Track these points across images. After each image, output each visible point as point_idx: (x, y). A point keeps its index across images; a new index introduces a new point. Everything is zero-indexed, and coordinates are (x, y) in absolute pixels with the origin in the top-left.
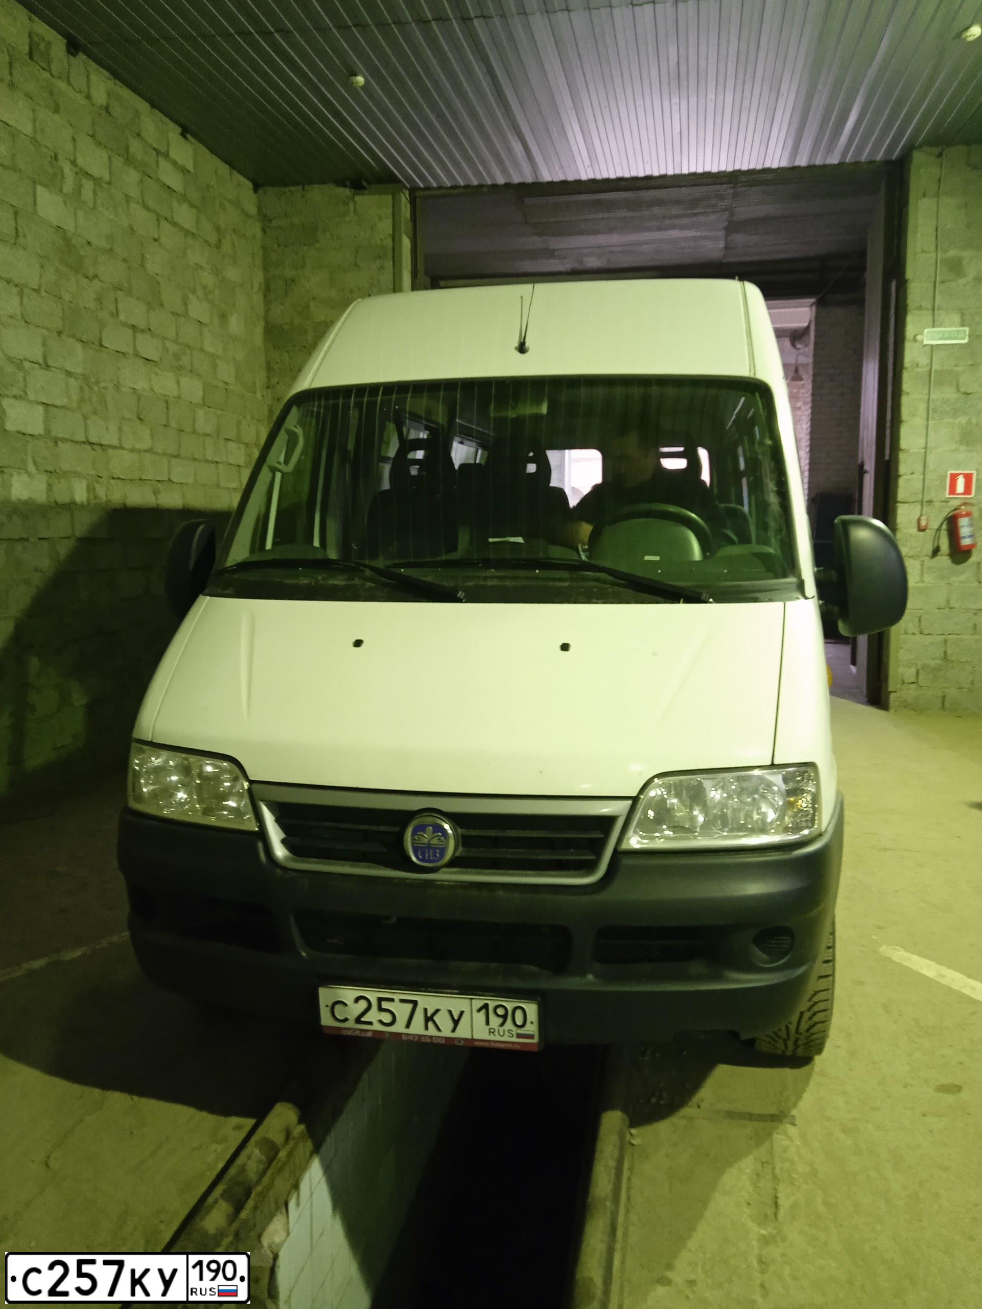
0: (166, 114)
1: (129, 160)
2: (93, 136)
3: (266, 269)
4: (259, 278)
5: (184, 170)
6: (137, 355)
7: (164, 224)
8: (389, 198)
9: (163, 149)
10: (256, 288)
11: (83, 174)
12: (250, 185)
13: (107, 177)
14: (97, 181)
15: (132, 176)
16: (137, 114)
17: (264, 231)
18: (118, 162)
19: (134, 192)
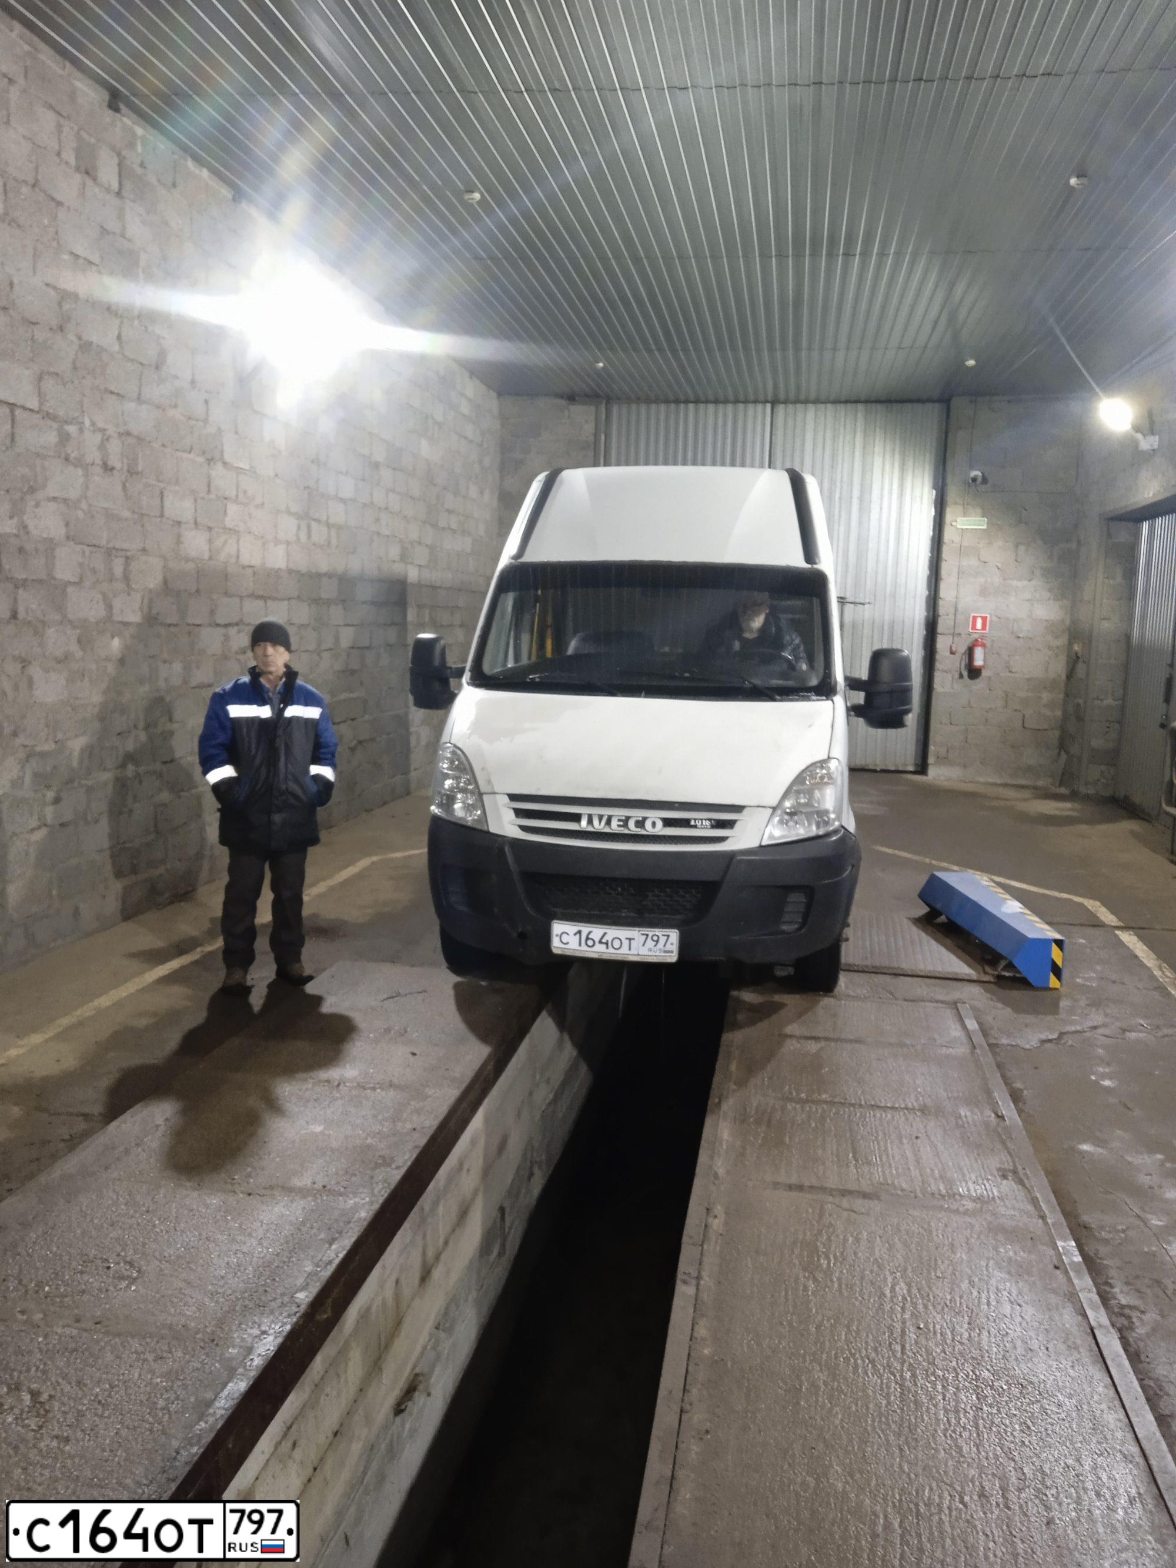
0: (465, 368)
1: (451, 406)
2: (439, 398)
4: (498, 461)
5: (470, 400)
6: (450, 528)
7: (462, 440)
8: (593, 408)
10: (496, 467)
11: (435, 422)
12: (494, 394)
14: (440, 425)
15: (452, 414)
16: (454, 375)
17: (502, 425)
18: (447, 408)
19: (452, 427)
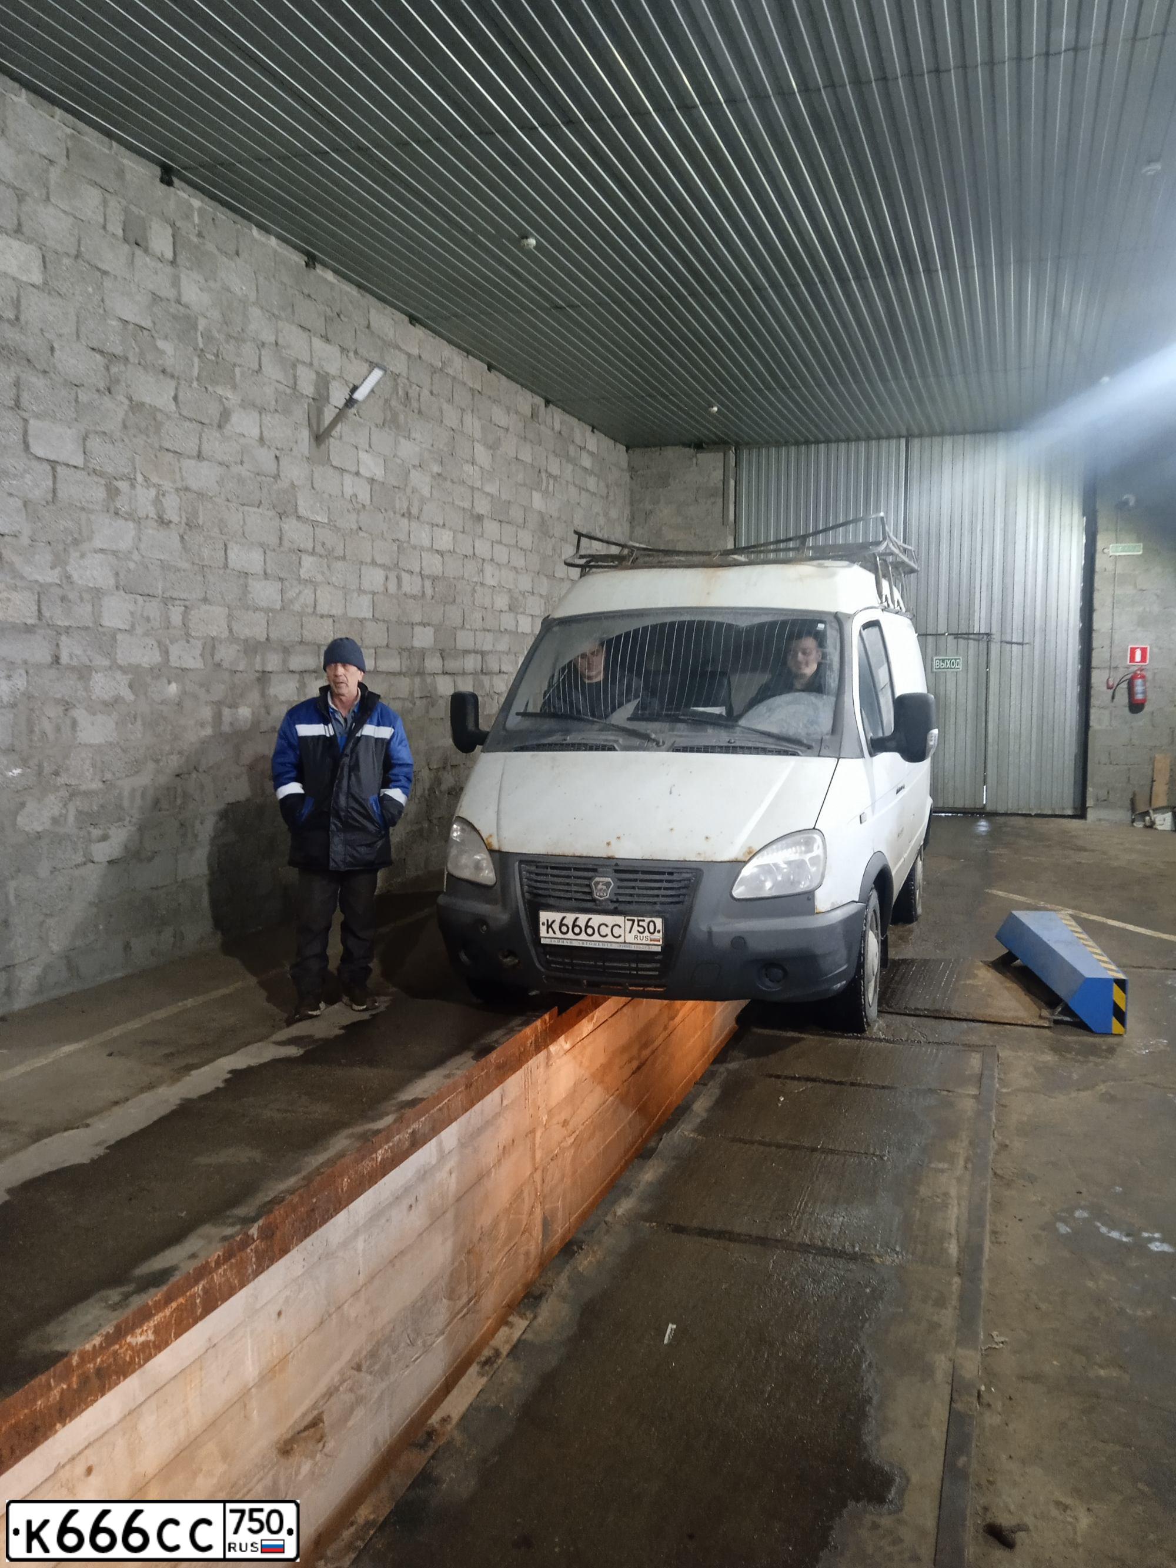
0: (585, 422)
1: (569, 459)
2: (554, 452)
3: (632, 504)
4: (627, 512)
5: (591, 454)
7: (583, 492)
8: (720, 455)
9: (583, 446)
10: (625, 519)
11: (550, 475)
12: (624, 450)
15: (570, 467)
16: (572, 429)
17: (632, 478)
18: (564, 462)
19: (570, 479)
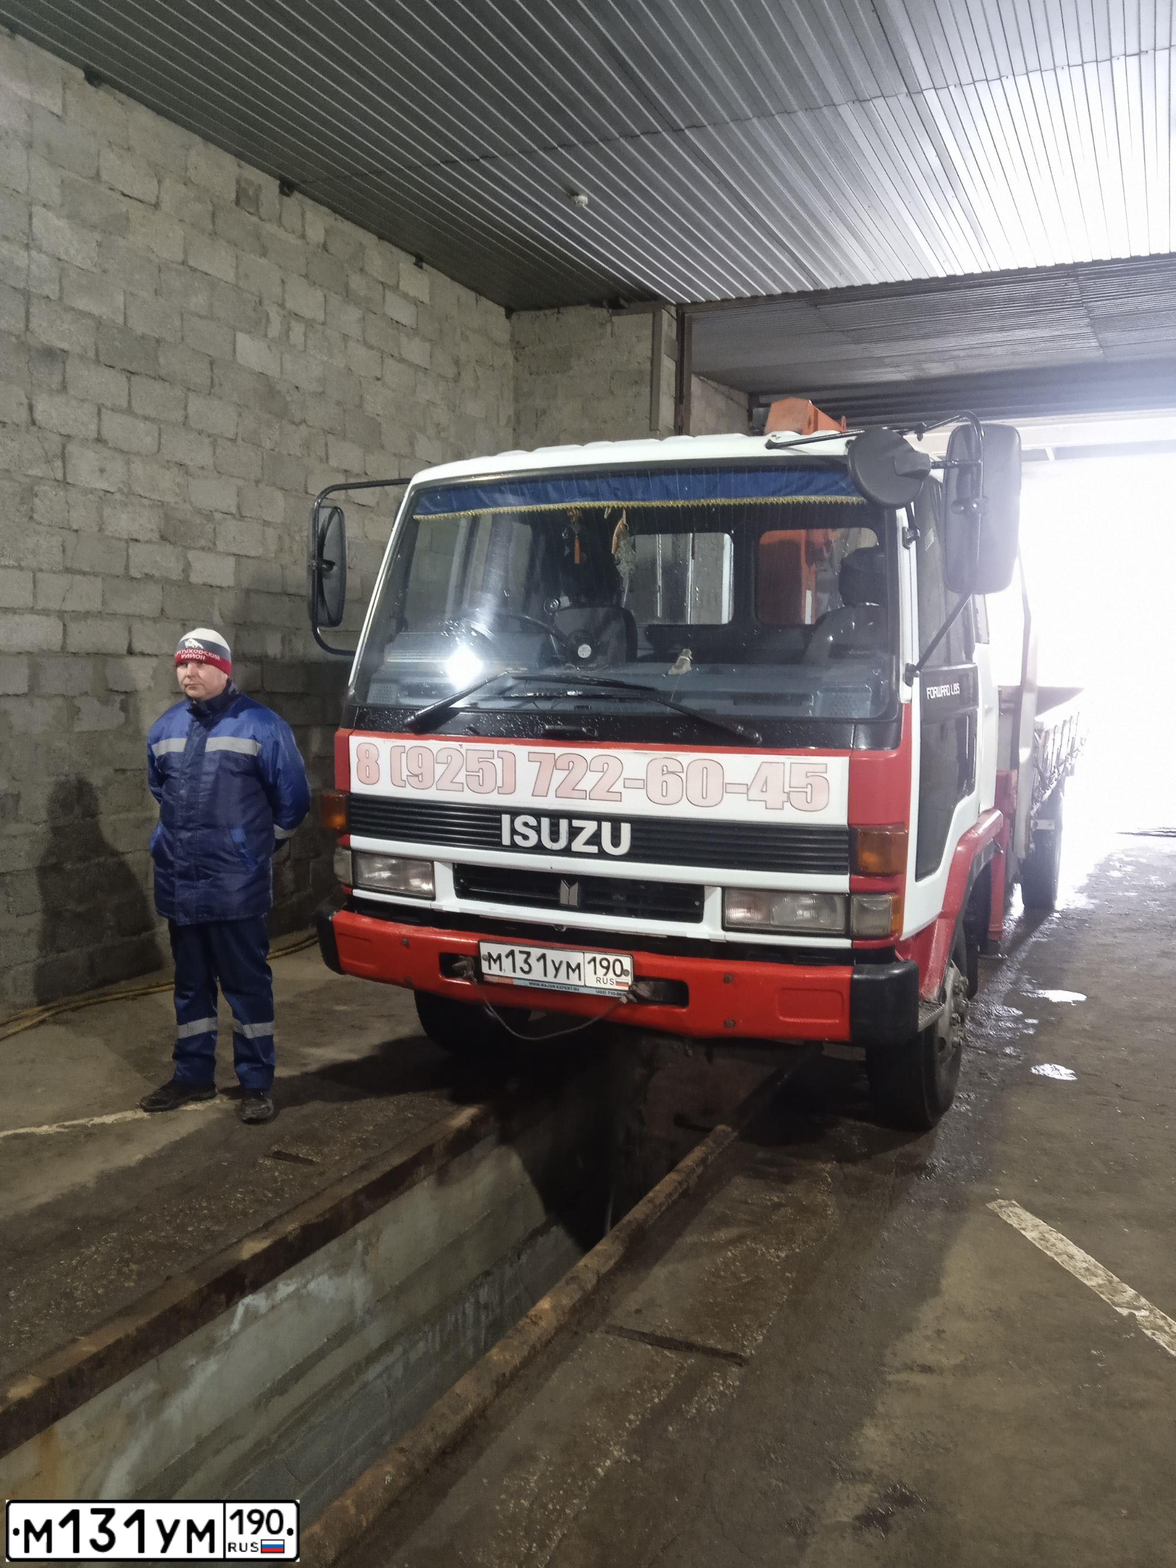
13: (320, 317)
